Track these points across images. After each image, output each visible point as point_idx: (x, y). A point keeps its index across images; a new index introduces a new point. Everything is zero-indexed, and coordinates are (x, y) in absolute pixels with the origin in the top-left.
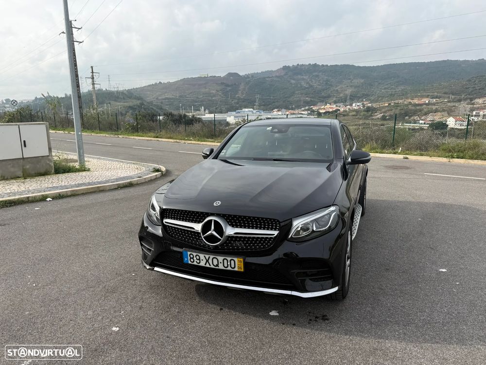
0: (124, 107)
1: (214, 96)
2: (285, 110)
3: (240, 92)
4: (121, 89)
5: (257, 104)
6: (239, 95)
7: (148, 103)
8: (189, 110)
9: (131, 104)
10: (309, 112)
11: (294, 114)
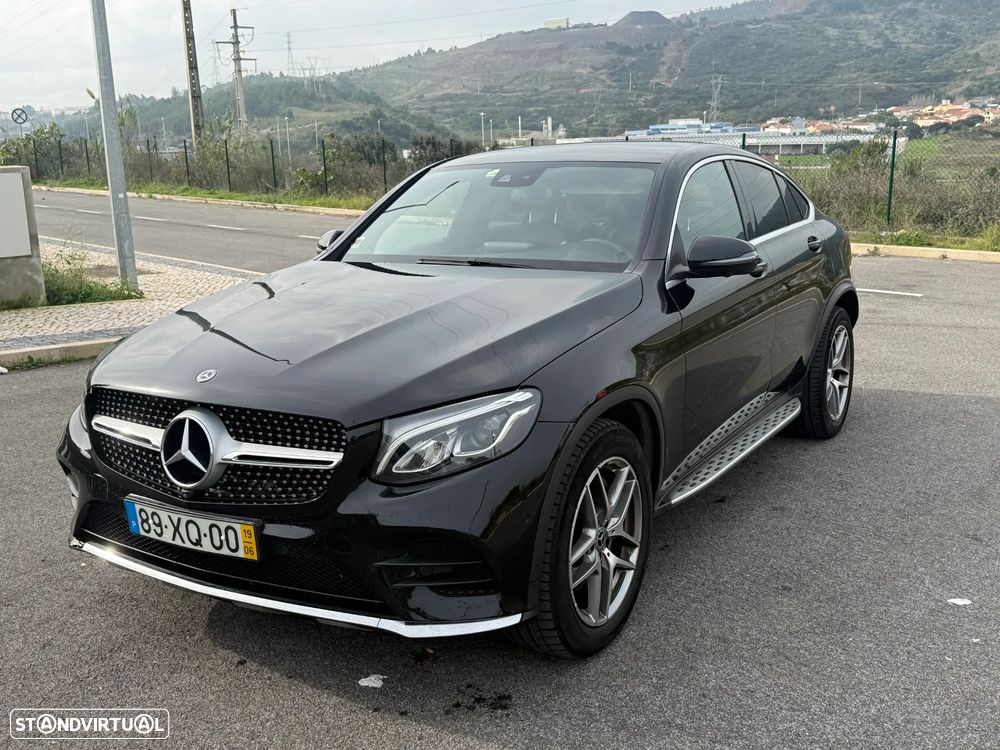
0: (329, 125)
1: (586, 83)
2: (804, 121)
3: (663, 69)
4: (321, 72)
5: (713, 104)
6: (661, 78)
7: (394, 110)
8: (509, 129)
9: (347, 115)
10: (882, 125)
11: (832, 132)
